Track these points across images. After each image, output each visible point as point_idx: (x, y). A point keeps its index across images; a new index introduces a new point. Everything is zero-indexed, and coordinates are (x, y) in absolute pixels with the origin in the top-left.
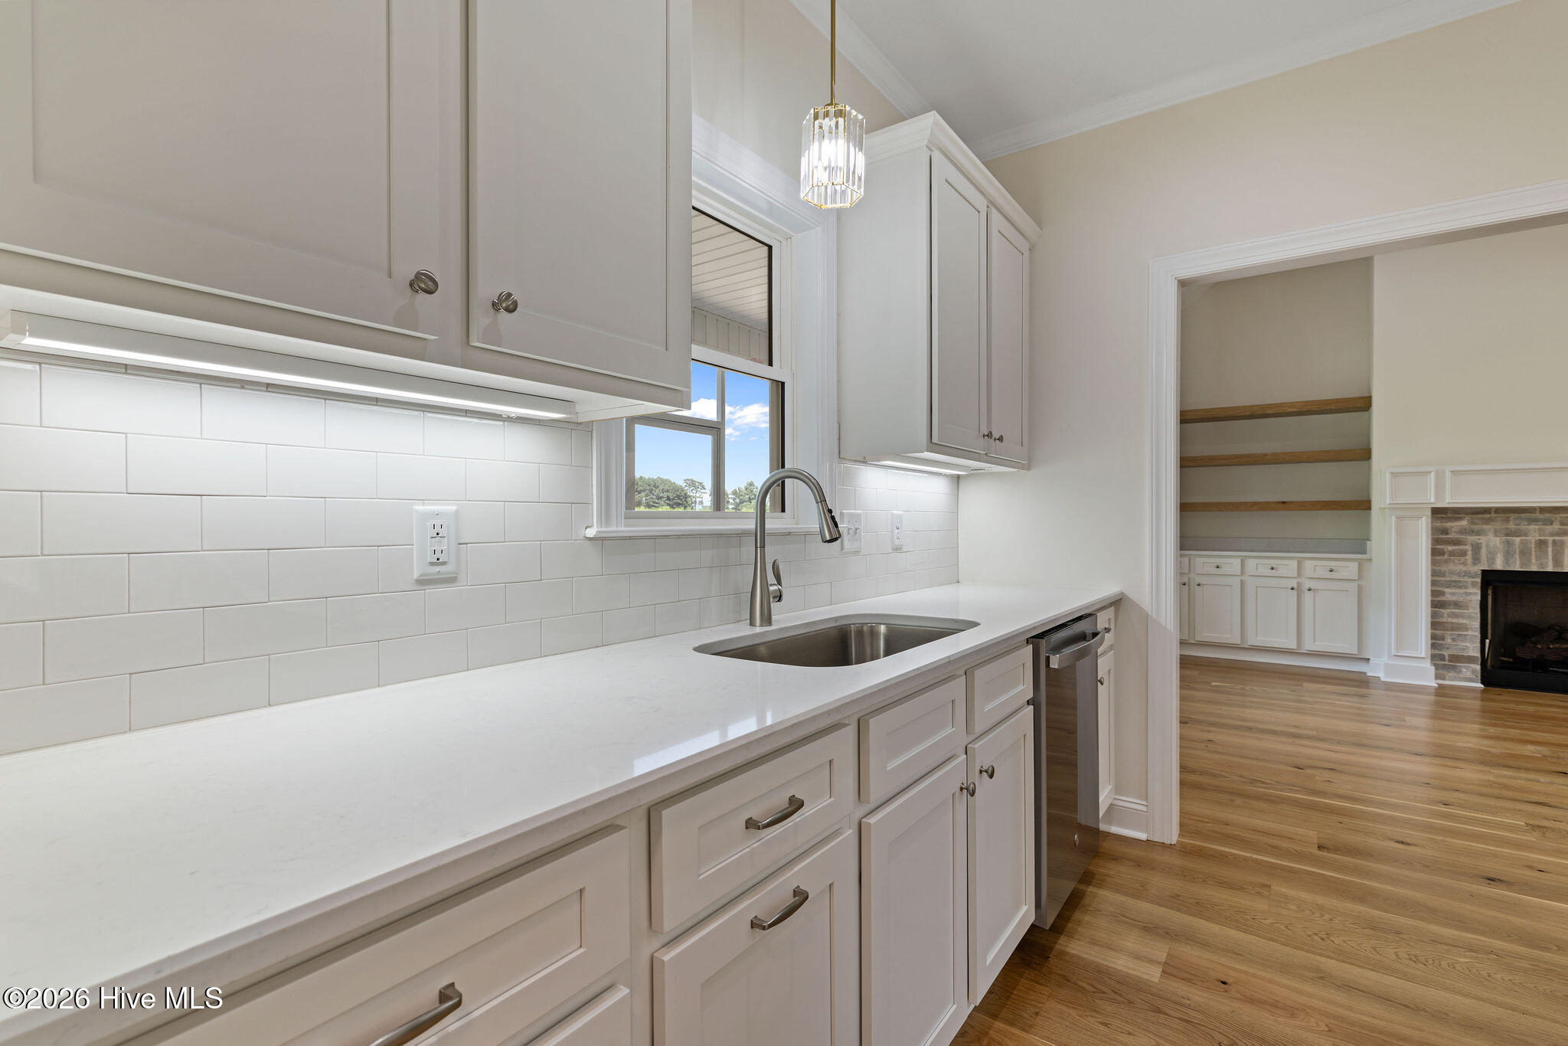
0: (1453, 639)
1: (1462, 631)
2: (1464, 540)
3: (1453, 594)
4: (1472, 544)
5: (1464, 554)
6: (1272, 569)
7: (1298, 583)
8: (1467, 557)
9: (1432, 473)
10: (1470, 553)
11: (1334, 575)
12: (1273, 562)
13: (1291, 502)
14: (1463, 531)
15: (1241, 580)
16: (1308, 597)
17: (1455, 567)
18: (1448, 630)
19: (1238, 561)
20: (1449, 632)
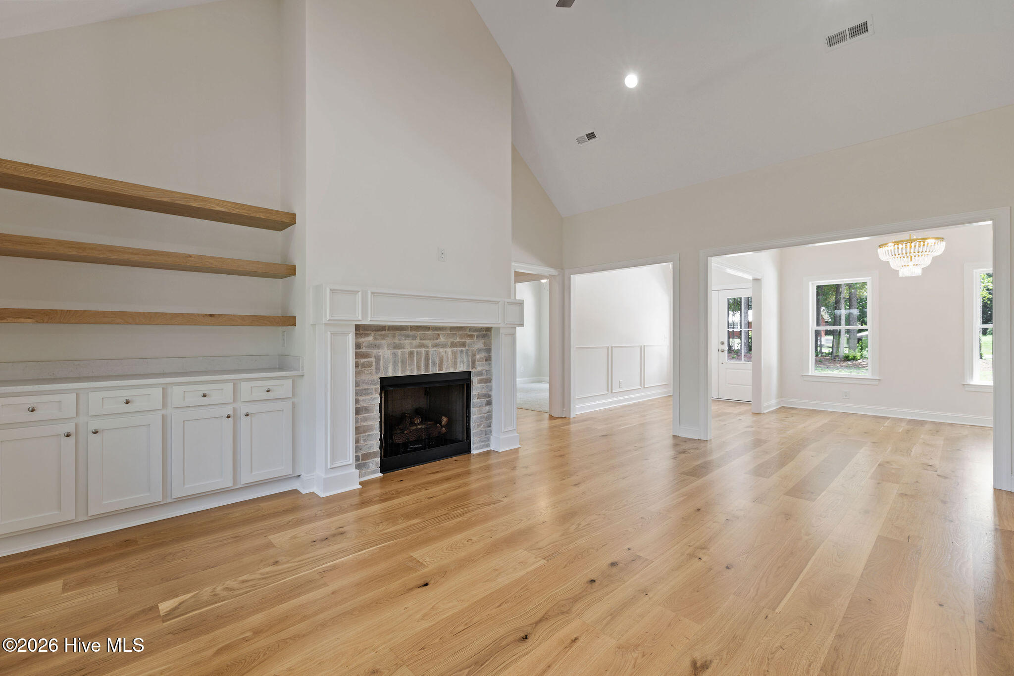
0: (365, 440)
1: (370, 432)
2: (371, 353)
3: (364, 400)
4: (375, 357)
5: (370, 365)
6: (204, 396)
7: (234, 410)
8: (372, 368)
9: (360, 293)
10: (374, 364)
11: (271, 395)
12: (204, 388)
13: (220, 315)
14: (370, 346)
15: (163, 416)
16: (244, 422)
17: (365, 377)
18: (361, 433)
19: (159, 390)
20: (362, 435)
